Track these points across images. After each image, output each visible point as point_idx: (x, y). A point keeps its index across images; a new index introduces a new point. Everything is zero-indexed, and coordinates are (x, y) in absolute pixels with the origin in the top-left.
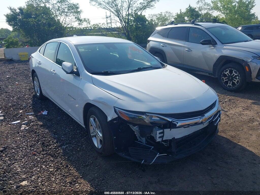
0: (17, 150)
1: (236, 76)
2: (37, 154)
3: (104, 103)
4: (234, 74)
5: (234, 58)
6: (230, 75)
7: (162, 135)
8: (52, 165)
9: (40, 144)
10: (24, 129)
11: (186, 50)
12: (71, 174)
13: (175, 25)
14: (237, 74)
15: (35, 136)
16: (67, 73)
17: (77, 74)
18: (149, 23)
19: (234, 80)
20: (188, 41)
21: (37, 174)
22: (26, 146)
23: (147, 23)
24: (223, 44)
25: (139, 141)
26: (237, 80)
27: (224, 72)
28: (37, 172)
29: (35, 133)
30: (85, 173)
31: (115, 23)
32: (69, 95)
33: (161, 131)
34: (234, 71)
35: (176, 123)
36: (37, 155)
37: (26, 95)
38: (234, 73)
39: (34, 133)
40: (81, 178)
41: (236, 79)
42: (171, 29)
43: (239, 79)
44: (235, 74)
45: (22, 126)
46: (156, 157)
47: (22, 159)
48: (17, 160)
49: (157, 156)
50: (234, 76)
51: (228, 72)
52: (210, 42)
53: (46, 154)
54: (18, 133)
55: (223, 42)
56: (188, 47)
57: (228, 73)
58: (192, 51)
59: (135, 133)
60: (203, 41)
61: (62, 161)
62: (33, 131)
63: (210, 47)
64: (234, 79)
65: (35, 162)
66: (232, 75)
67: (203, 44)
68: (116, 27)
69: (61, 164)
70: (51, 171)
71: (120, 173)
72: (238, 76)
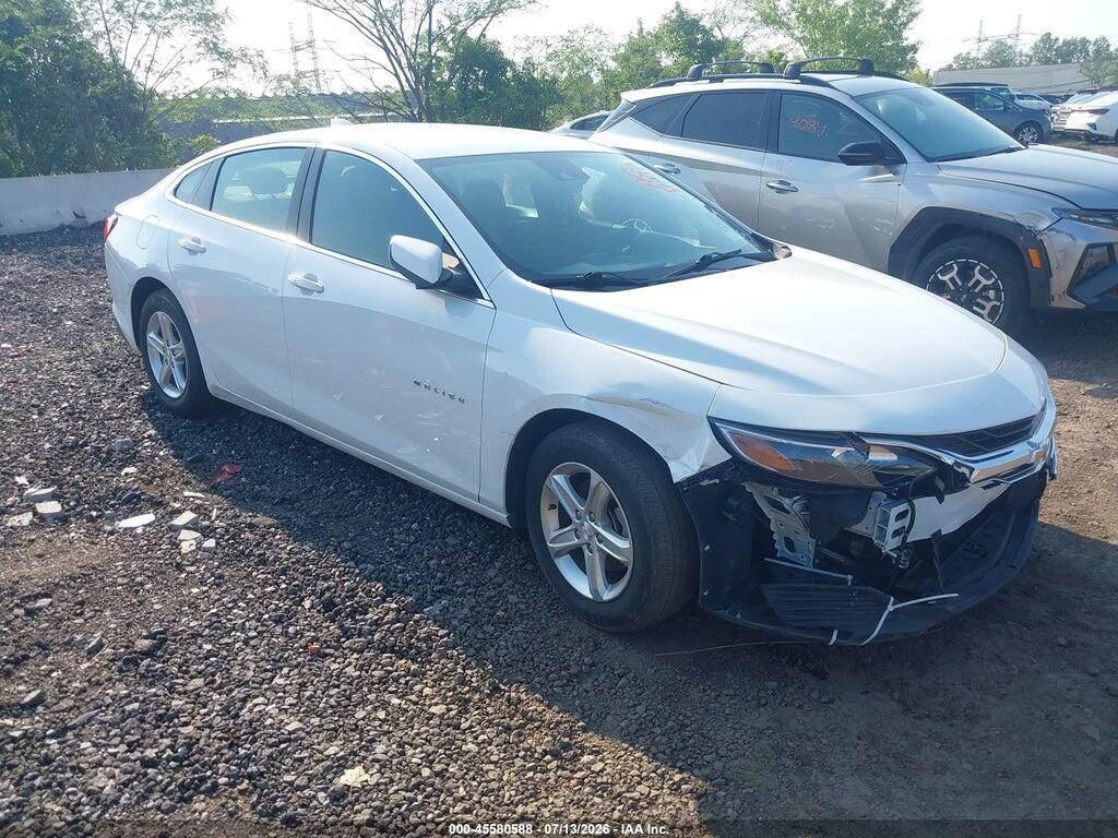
0: (222, 641)
1: (986, 288)
2: (328, 651)
3: (652, 406)
4: (978, 282)
5: (981, 215)
6: (960, 284)
7: (906, 522)
8: (427, 691)
9: (312, 607)
10: (199, 548)
11: (772, 187)
12: (532, 720)
13: (713, 80)
14: (993, 280)
15: (269, 576)
16: (421, 284)
17: (459, 286)
18: (516, 76)
19: (979, 305)
20: (777, 151)
21: (384, 735)
22: (254, 623)
23: (509, 74)
24: (929, 160)
25: (782, 559)
26: (989, 306)
27: (936, 276)
28: (380, 726)
29: (263, 561)
30: (587, 706)
31: (366, 72)
32: (418, 384)
33: (903, 507)
34: (979, 267)
35: (967, 472)
36: (331, 655)
37: (100, 401)
38: (978, 276)
39: (257, 564)
40: (585, 730)
41: (988, 299)
42: (694, 98)
43: (998, 298)
44: (984, 282)
45: (180, 537)
46: (886, 613)
47: (274, 677)
48: (248, 682)
49: (891, 608)
50: (977, 290)
51: (954, 273)
52: (877, 153)
53: (368, 645)
54: (180, 568)
55: (930, 156)
56: (778, 176)
57: (952, 279)
58: (795, 190)
59: (772, 527)
60: (850, 150)
61: (460, 670)
62: (242, 552)
63: (875, 173)
64: (978, 300)
65: (343, 687)
66: (970, 284)
67: (848, 160)
68: (373, 90)
69: (463, 682)
70: (442, 716)
71: (731, 692)
72: (995, 287)
